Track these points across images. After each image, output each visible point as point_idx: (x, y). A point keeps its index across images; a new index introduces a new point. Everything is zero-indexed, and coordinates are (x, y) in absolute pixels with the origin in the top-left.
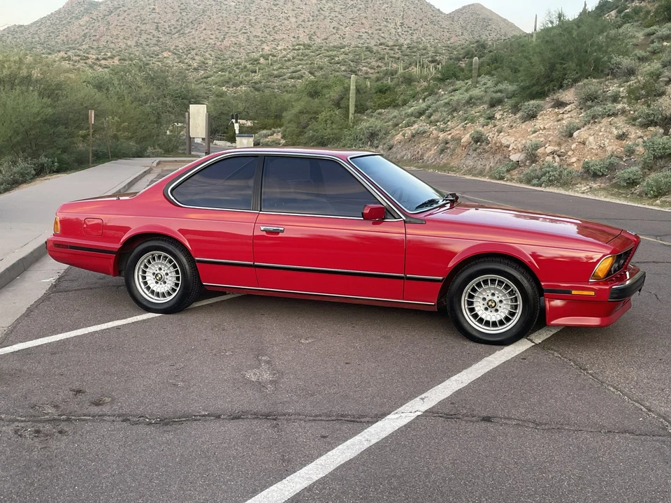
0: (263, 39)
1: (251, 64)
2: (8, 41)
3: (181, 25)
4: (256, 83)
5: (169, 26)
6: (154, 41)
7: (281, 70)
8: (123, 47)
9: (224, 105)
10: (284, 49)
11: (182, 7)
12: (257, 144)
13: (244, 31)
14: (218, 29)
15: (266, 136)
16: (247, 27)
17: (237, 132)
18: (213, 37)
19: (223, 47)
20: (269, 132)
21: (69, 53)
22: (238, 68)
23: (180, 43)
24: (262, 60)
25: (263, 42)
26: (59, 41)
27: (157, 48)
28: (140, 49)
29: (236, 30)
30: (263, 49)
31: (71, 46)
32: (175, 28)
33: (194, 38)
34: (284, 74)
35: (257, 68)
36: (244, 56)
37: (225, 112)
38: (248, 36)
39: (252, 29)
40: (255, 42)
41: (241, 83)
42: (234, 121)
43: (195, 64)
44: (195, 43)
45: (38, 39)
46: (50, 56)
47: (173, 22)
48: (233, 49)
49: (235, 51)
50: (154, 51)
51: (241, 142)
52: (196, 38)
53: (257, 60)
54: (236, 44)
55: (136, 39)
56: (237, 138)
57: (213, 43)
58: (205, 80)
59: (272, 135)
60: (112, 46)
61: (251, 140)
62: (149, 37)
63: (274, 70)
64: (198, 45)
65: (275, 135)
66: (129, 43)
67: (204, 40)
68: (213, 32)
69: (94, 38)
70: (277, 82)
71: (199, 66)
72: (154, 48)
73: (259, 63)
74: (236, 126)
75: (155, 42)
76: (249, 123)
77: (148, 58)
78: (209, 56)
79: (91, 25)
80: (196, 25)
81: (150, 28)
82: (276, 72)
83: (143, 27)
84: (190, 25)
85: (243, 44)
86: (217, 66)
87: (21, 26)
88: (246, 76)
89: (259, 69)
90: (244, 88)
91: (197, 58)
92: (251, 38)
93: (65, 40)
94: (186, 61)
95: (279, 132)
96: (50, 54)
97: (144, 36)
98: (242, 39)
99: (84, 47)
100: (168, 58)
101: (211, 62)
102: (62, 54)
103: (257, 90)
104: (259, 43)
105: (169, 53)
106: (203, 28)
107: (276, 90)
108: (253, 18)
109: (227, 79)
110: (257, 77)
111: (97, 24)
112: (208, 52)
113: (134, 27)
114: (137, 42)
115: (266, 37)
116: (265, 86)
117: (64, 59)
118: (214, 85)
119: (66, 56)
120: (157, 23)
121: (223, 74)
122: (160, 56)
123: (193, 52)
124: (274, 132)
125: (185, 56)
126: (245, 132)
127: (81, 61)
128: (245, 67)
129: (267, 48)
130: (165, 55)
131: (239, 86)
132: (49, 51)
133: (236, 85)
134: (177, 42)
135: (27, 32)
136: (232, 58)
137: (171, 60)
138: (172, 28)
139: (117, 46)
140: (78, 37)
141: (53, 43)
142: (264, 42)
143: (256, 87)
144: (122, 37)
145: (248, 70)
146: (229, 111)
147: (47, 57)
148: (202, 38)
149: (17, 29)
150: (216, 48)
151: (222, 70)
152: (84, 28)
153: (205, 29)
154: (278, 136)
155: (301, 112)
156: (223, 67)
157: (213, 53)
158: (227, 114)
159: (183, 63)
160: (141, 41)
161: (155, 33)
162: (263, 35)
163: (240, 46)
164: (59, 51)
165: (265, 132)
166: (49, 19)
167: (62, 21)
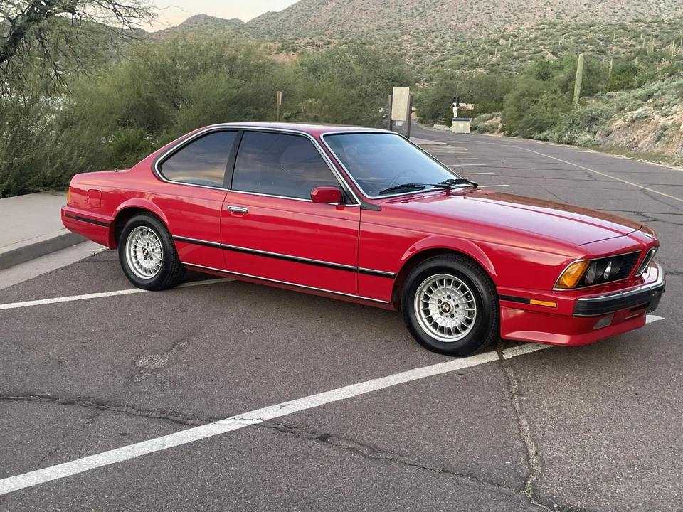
0: (507, 19)
1: (492, 45)
2: (262, 29)
3: (424, 7)
4: (493, 65)
5: (411, 9)
6: (395, 24)
7: (521, 51)
8: (365, 31)
9: (447, 88)
10: (527, 29)
12: (473, 129)
13: (487, 11)
14: (460, 10)
15: (485, 120)
16: (491, 7)
17: (455, 116)
18: (455, 18)
19: (463, 28)
20: (489, 115)
21: (315, 39)
22: (476, 50)
23: (421, 26)
24: (502, 41)
25: (506, 22)
26: (308, 27)
27: (398, 32)
28: (382, 32)
29: (479, 10)
30: (505, 29)
31: (317, 31)
32: (417, 10)
33: (435, 20)
34: (524, 55)
35: (496, 50)
36: (484, 38)
37: (447, 95)
38: (491, 17)
39: (496, 9)
40: (499, 23)
41: (477, 65)
42: (455, 104)
43: (433, 47)
44: (436, 25)
45: (288, 25)
46: (296, 42)
47: (416, 5)
48: (474, 30)
49: (476, 33)
50: (395, 34)
51: (458, 127)
52: (438, 20)
53: (496, 41)
54: (477, 25)
55: (378, 23)
56: (454, 122)
57: (454, 24)
58: (441, 63)
59: (491, 118)
60: (355, 30)
61: (468, 124)
62: (391, 20)
63: (513, 51)
64: (438, 27)
65: (494, 119)
66: (372, 27)
67: (445, 22)
68: (455, 13)
69: (338, 23)
70: (516, 63)
71: (437, 49)
72: (395, 32)
73: (498, 44)
74: (455, 110)
75: (397, 25)
76: (470, 107)
77: (388, 42)
78: (448, 38)
79: (338, 10)
80: (438, 7)
81: (393, 11)
82: (515, 54)
83: (386, 11)
84: (433, 7)
85: (485, 25)
86: (455, 48)
87: (273, 13)
88: (483, 58)
89: (498, 51)
90: (480, 70)
91: (437, 40)
92: (494, 18)
93: (313, 27)
94: (425, 44)
95: (498, 116)
96: (296, 39)
97: (387, 20)
98: (484, 20)
99: (329, 32)
100: (407, 41)
101: (448, 44)
102: (308, 39)
103: (495, 72)
104: (502, 23)
105: (409, 37)
106: (446, 9)
107: (514, 73)
109: (463, 61)
110: (494, 59)
111: (343, 9)
112: (448, 35)
113: (377, 11)
114: (379, 26)
115: (510, 17)
116: (502, 69)
117: (308, 44)
118: (450, 67)
119: (311, 41)
120: (400, 6)
121: (461, 56)
122: (400, 40)
123: (433, 35)
124: (494, 116)
125: (424, 39)
126: (463, 115)
127: (324, 46)
128: (484, 49)
129: (510, 29)
130: (405, 39)
131: (474, 68)
132: (297, 37)
134: (417, 25)
135: (279, 19)
136: (472, 39)
137: (409, 44)
138: (414, 11)
139: (360, 30)
140: (324, 22)
141: (301, 29)
142: (508, 22)
143: (492, 69)
144: (365, 22)
145: (486, 52)
146: (451, 94)
147: (293, 43)
148: (443, 20)
149: (270, 16)
150: (457, 29)
151: (460, 53)
152: (330, 13)
153: (447, 11)
154: (497, 120)
155: (522, 95)
156: (461, 49)
157: (452, 35)
158: (450, 97)
159: (421, 46)
160: (383, 24)
161: (396, 15)
162: (507, 15)
163: (482, 26)
164: (305, 37)
165: (484, 116)
166: (299, 6)
167: (310, 7)
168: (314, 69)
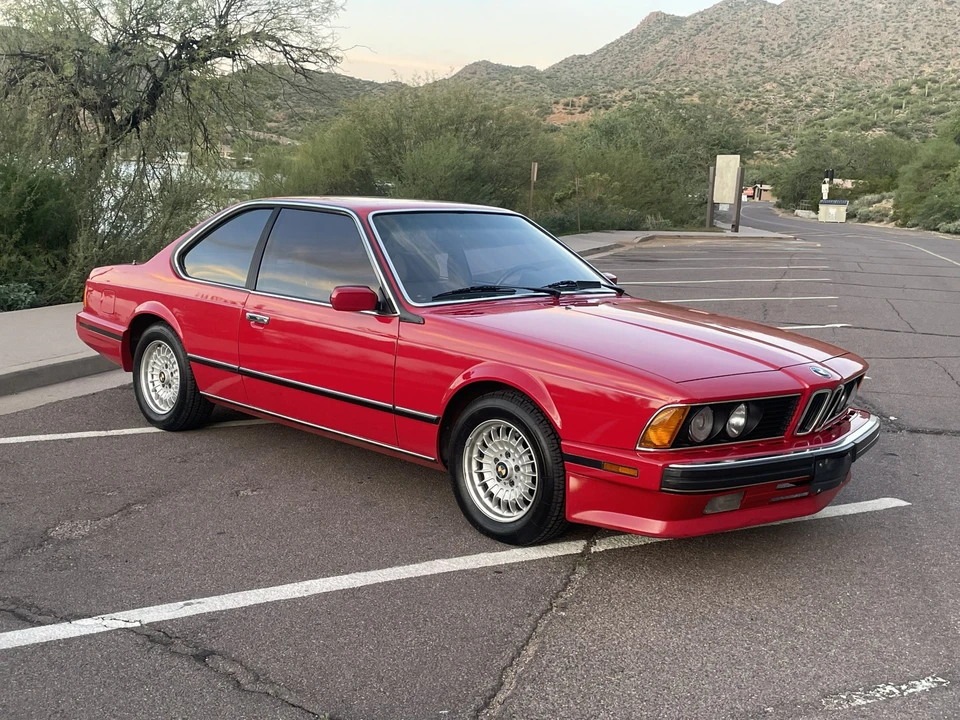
0: (924, 57)
1: (897, 95)
2: (563, 78)
3: (798, 43)
4: (898, 124)
5: (779, 46)
6: (755, 69)
7: (943, 103)
8: (710, 78)
9: (817, 157)
10: (954, 71)
11: (802, 15)
12: (850, 216)
13: (893, 46)
14: (852, 46)
15: (870, 204)
16: (900, 40)
17: (825, 197)
18: (844, 57)
19: (856, 72)
20: (875, 197)
21: (636, 91)
22: (874, 102)
23: (793, 69)
24: (914, 89)
25: (922, 61)
26: (628, 75)
27: (758, 78)
28: (734, 80)
29: (882, 45)
30: (921, 72)
31: (641, 80)
32: (787, 48)
33: (814, 61)
34: (948, 109)
35: (904, 102)
36: (888, 84)
37: (817, 167)
38: (900, 54)
39: (907, 43)
40: (911, 63)
41: (875, 124)
42: (827, 180)
43: (808, 99)
44: (815, 67)
45: (600, 73)
46: (609, 96)
47: (786, 40)
48: (873, 73)
49: (876, 78)
50: (753, 82)
51: (827, 213)
52: (818, 61)
53: (906, 90)
54: (878, 66)
55: (729, 66)
56: (821, 207)
57: (843, 66)
58: (820, 122)
59: (879, 201)
60: (696, 77)
61: (843, 209)
62: (748, 62)
63: (931, 103)
64: (819, 70)
65: (884, 202)
66: (720, 72)
67: (829, 63)
68: (844, 50)
69: (673, 68)
70: (935, 121)
71: (814, 102)
72: (755, 78)
73: (909, 94)
74: (825, 188)
75: (756, 69)
76: (848, 184)
77: (742, 92)
78: (833, 86)
79: (671, 51)
80: (820, 42)
81: (751, 49)
82: (934, 107)
83: (742, 49)
84: (811, 41)
85: (890, 66)
86: (842, 100)
87: (581, 57)
88: (884, 114)
89: (908, 103)
90: (878, 132)
91: (815, 90)
92: (905, 56)
93: (635, 74)
94: (796, 94)
95: (890, 197)
96: (610, 92)
97: (743, 62)
98: (889, 58)
99: (658, 80)
100: (771, 91)
101: (832, 95)
102: (625, 92)
103: (901, 135)
104: (917, 64)
105: (775, 85)
106: (830, 44)
107: (932, 135)
108: (910, 26)
109: (851, 119)
110: (901, 115)
111: (679, 48)
112: (833, 81)
113: (728, 50)
114: (730, 71)
115: (929, 54)
116: (912, 129)
117: (626, 98)
118: (832, 128)
119: (630, 94)
120: (762, 42)
121: (850, 111)
122: (760, 89)
123: (810, 82)
124: (883, 198)
125: (797, 88)
126: (836, 196)
127: (649, 101)
128: (886, 101)
129: (928, 70)
130: (768, 88)
131: (870, 128)
132: (612, 88)
133: (866, 128)
134: (787, 68)
135: (589, 64)
136: (870, 87)
137: (773, 94)
138: (784, 47)
139: (703, 77)
140: (652, 67)
141: (619, 77)
142: (925, 62)
143: (898, 130)
144: (710, 65)
145: (889, 105)
146: (824, 166)
147: (605, 97)
148: (827, 60)
149: (576, 61)
150: (847, 74)
151: (849, 106)
152: (661, 55)
153: (833, 47)
154: (887, 204)
155: (926, 167)
156: (851, 102)
157: (839, 82)
158: (821, 170)
159: (791, 97)
160: (737, 68)
161: (758, 56)
162: (924, 51)
163: (885, 68)
164: (622, 88)
165: (869, 197)
166: (617, 46)
167: (633, 47)
168: (609, 132)
